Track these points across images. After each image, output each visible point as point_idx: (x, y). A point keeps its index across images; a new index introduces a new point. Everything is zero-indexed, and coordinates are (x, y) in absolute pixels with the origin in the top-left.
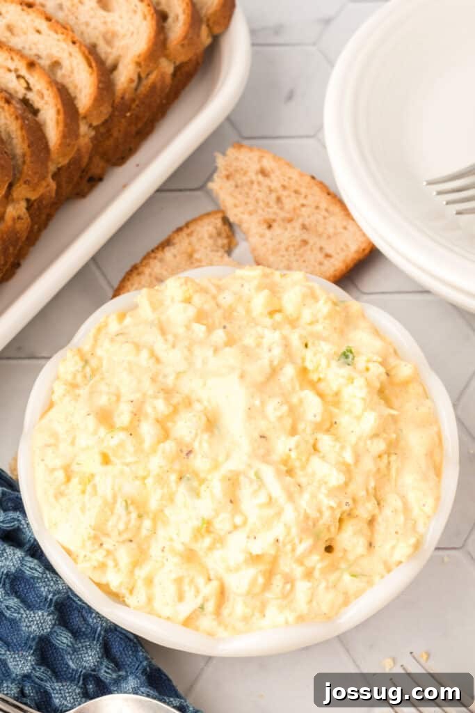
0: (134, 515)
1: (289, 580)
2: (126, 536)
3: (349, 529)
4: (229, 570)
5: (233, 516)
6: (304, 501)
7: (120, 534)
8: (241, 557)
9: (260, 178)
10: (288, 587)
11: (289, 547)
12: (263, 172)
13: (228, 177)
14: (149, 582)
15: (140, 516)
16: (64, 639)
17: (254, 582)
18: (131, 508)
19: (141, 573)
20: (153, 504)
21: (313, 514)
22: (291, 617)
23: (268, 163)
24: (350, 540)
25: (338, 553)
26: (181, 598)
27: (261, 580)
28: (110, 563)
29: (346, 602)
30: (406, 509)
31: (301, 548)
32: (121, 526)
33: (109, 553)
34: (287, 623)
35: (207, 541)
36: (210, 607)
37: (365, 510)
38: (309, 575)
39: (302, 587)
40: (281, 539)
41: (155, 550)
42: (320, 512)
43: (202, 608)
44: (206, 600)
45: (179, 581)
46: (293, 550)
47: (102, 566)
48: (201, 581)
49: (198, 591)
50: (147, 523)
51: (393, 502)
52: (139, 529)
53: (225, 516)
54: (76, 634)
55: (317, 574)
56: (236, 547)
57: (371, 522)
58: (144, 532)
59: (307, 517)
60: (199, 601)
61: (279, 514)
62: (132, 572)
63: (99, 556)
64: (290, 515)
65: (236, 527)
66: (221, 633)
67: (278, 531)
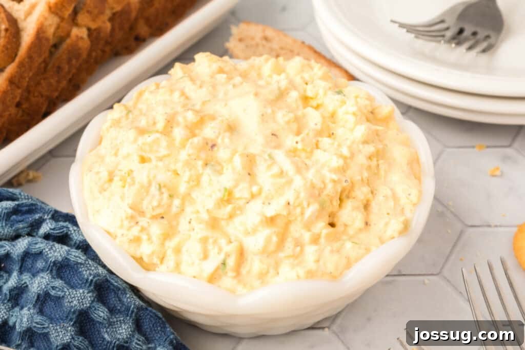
0: (165, 196)
1: (298, 243)
2: (158, 211)
3: (349, 205)
4: (247, 233)
5: (251, 186)
6: (310, 175)
7: (153, 209)
8: (257, 219)
9: (264, 42)
10: (298, 249)
11: (298, 210)
12: (266, 39)
13: (241, 40)
14: (178, 251)
15: (171, 196)
16: (101, 313)
17: (268, 240)
18: (163, 190)
19: (171, 244)
20: (183, 188)
21: (319, 185)
22: (301, 272)
23: (270, 33)
24: (350, 215)
25: (339, 228)
26: (206, 257)
27: (275, 239)
28: (144, 237)
29: (349, 265)
30: (395, 197)
31: (309, 212)
32: (155, 203)
33: (143, 229)
34: (298, 276)
35: (229, 208)
36: (231, 262)
37: (361, 193)
38: (315, 240)
39: (311, 251)
40: (291, 203)
41: (183, 225)
42: (324, 182)
43: (224, 264)
44: (228, 255)
45: (204, 241)
46: (302, 214)
47: (137, 240)
48: (223, 242)
49: (220, 250)
50: (177, 202)
51: (383, 191)
52: (170, 206)
53: (244, 186)
54: (112, 311)
55: (322, 240)
56: (253, 213)
57: (366, 206)
58: (174, 210)
59: (313, 186)
60: (222, 256)
61: (290, 182)
62: (163, 244)
63: (135, 231)
64: (298, 182)
65: (253, 196)
66: (240, 289)
67: (289, 196)
